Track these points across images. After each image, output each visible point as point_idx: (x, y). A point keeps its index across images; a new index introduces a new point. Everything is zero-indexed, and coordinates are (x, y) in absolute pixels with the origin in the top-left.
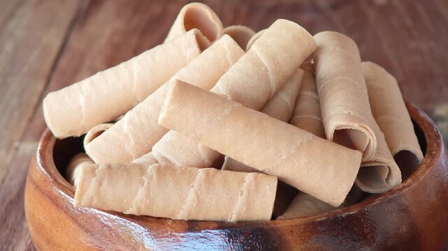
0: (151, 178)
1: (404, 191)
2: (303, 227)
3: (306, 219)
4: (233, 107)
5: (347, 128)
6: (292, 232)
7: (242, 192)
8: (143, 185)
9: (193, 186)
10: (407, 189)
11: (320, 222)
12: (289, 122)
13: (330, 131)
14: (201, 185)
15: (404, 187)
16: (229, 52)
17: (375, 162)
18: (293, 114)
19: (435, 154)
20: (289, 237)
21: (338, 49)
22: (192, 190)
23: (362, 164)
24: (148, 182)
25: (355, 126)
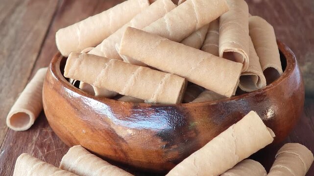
0: (111, 65)
1: (267, 90)
2: (202, 108)
3: (204, 103)
4: (162, 41)
5: (231, 51)
6: (195, 110)
7: (162, 82)
8: (105, 68)
9: (133, 74)
10: (269, 89)
11: (213, 105)
12: (201, 49)
13: (221, 52)
14: (138, 74)
15: (267, 88)
16: (165, 5)
17: (250, 72)
18: (203, 44)
19: (290, 71)
20: (194, 114)
21: (233, 6)
22: (133, 75)
23: (242, 73)
24: (108, 67)
25: (236, 50)
